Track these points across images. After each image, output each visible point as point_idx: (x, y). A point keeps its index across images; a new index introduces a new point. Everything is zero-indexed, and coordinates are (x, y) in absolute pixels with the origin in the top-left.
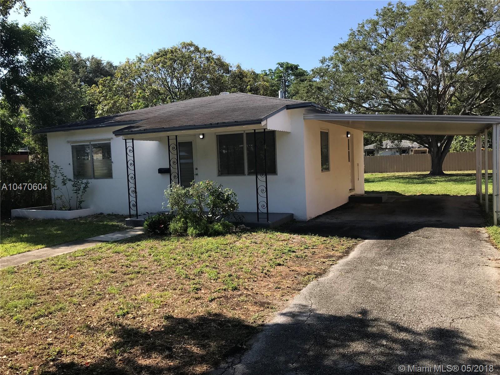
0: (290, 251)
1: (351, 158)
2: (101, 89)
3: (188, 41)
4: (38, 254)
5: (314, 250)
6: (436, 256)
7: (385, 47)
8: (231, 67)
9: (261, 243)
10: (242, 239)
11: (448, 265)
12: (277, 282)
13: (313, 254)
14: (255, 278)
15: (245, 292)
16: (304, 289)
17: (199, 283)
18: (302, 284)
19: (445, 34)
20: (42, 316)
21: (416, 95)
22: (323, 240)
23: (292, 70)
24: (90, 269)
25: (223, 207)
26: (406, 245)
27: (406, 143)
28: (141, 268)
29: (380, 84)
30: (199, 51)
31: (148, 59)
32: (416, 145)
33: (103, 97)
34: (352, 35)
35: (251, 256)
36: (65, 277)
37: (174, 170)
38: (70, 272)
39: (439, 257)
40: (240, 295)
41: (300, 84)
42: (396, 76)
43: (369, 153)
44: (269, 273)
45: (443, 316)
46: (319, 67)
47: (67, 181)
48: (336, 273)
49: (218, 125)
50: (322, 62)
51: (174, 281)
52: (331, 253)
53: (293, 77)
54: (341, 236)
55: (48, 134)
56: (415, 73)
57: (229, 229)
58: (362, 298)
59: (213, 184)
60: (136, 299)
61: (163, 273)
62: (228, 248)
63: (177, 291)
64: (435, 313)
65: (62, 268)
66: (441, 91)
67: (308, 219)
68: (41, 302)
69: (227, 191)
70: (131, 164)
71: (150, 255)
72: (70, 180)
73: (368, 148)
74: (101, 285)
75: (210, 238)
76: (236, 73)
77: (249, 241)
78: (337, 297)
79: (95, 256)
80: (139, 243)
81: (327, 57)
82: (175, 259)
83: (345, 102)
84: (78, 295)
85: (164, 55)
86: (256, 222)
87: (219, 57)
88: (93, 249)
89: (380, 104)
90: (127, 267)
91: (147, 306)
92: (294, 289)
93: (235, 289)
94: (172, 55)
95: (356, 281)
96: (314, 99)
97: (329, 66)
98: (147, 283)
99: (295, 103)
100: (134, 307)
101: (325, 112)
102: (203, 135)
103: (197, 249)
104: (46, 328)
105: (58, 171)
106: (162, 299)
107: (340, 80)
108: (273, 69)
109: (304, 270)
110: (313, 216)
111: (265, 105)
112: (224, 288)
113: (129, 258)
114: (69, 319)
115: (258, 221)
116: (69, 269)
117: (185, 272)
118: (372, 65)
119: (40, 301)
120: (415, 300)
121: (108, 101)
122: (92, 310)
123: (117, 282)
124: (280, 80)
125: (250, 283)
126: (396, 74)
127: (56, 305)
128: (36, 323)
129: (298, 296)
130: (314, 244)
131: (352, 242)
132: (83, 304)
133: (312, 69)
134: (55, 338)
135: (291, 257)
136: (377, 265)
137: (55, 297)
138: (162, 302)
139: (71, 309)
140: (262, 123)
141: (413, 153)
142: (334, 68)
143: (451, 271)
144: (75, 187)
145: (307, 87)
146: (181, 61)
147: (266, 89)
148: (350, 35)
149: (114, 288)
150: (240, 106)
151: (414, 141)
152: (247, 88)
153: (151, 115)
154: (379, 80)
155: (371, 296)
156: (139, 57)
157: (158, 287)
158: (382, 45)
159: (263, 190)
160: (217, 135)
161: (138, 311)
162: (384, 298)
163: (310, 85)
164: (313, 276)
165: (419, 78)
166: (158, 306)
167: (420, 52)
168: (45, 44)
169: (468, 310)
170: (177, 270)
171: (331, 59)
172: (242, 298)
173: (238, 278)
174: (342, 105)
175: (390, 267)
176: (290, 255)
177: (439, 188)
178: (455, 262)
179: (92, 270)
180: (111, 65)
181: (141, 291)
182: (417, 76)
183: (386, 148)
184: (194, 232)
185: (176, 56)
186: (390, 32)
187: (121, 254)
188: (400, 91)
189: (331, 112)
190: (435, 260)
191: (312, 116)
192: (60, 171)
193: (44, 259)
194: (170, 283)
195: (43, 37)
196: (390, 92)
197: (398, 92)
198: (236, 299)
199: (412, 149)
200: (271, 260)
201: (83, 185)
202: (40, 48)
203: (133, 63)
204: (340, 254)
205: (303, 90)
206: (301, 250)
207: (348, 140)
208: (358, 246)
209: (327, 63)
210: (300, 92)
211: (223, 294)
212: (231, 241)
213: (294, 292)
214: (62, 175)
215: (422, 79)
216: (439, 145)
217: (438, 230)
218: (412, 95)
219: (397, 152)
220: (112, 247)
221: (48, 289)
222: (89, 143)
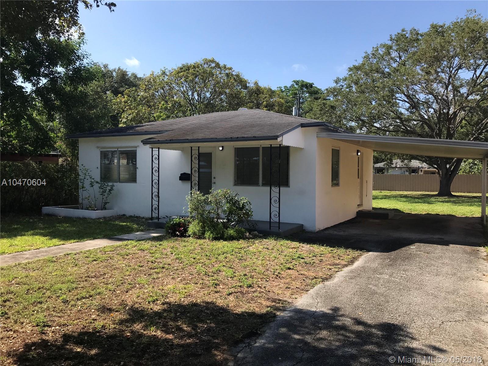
0: (299, 257)
1: (360, 175)
2: (126, 99)
3: (210, 58)
4: (72, 247)
5: (321, 258)
6: (434, 270)
7: (398, 70)
8: (249, 83)
9: (272, 249)
10: (255, 245)
11: (445, 278)
12: (287, 283)
13: (320, 261)
14: (268, 278)
15: (258, 290)
16: (311, 290)
17: (218, 280)
18: (310, 286)
19: (456, 61)
20: (84, 298)
21: (426, 117)
22: (330, 250)
23: (307, 87)
24: (119, 262)
25: (238, 214)
26: (407, 258)
27: (415, 163)
28: (165, 264)
29: (391, 106)
30: (219, 67)
31: (172, 73)
32: (425, 165)
33: (128, 106)
34: (367, 57)
35: (263, 260)
36: (99, 268)
37: (195, 178)
38: (102, 264)
39: (437, 271)
40: (254, 292)
41: (314, 101)
42: (408, 99)
43: (379, 171)
44: (280, 275)
45: (435, 318)
46: (333, 87)
47: (95, 184)
48: (341, 278)
49: (237, 139)
50: (336, 82)
51: (196, 276)
52: (337, 262)
53: (307, 95)
54: (347, 247)
55: (80, 139)
56: (426, 96)
57: (243, 235)
58: (363, 300)
59: (230, 192)
60: (163, 289)
61: (185, 269)
62: (243, 252)
63: (198, 285)
64: (427, 316)
65: (95, 260)
66: (451, 115)
67: (317, 230)
68: (82, 287)
69: (243, 199)
70: (156, 171)
71: (172, 254)
72: (97, 182)
73: (378, 166)
74: (131, 277)
75: (226, 242)
76: (253, 89)
77: (262, 247)
78: (340, 298)
79: (123, 252)
80: (161, 243)
81: (341, 77)
82: (194, 259)
83: (356, 121)
84: (112, 283)
85: (186, 70)
86: (269, 230)
87: (238, 73)
88: (119, 246)
89: (391, 125)
90: (152, 262)
91: (172, 296)
92: (303, 290)
93: (250, 286)
94: (194, 70)
95: (358, 286)
96: (326, 116)
97: (343, 86)
98: (172, 277)
99: (309, 122)
100: (163, 296)
101: (337, 131)
102: (223, 147)
103: (214, 251)
104: (89, 307)
105: (87, 174)
106: (186, 291)
107: (352, 100)
108: (289, 85)
109: (312, 274)
110: (322, 228)
111: (281, 122)
112: (240, 285)
113: (153, 255)
114: (107, 302)
115: (270, 229)
116: (101, 261)
117: (205, 270)
118: (384, 88)
119: (80, 286)
120: (410, 304)
121: (133, 111)
122: (126, 296)
123: (145, 275)
124: (295, 97)
125: (263, 283)
126: (408, 96)
127: (95, 290)
128: (79, 303)
129: (306, 295)
130: (322, 253)
131: (356, 253)
132: (117, 290)
133: (326, 88)
134: (98, 315)
135: (300, 263)
136: (379, 273)
137: (92, 284)
138: (186, 293)
139: (107, 294)
140: (278, 139)
141: (422, 173)
142: (347, 88)
143: (447, 283)
144: (102, 189)
145: (321, 105)
146: (203, 76)
147: (280, 105)
148: (365, 57)
149: (143, 279)
150: (258, 123)
151: (423, 161)
152: (263, 104)
153: (175, 127)
154: (391, 102)
155: (371, 299)
156: (163, 71)
157: (181, 280)
158: (395, 69)
159: (275, 201)
160: (235, 148)
161: (166, 299)
162: (382, 301)
163: (324, 103)
164: (320, 280)
165: (430, 101)
166: (183, 296)
167: (431, 77)
168: (82, 57)
169: (457, 316)
170: (198, 267)
171: (345, 79)
172: (256, 294)
173: (252, 277)
174: (353, 124)
175: (390, 276)
176: (300, 261)
177: (445, 208)
178: (451, 276)
179: (122, 264)
180: (136, 77)
181: (167, 283)
182: (428, 99)
183: (396, 167)
184: (211, 235)
185: (198, 71)
186: (403, 57)
187: (146, 252)
188: (411, 112)
189: (343, 132)
190: (433, 273)
191: (324, 134)
192: (89, 173)
193: (78, 252)
194: (192, 278)
195: (80, 51)
196: (401, 114)
197: (409, 114)
198: (251, 295)
199: (421, 169)
200: (282, 264)
201: (109, 188)
202: (78, 61)
203: (158, 76)
204: (346, 263)
205: (317, 108)
206: (310, 257)
207: (359, 158)
208: (363, 256)
209: (341, 84)
210: (314, 109)
211: (239, 290)
212: (245, 246)
213: (302, 292)
214: (91, 178)
215: (433, 102)
216: (448, 166)
217: (439, 246)
218: (422, 117)
219: (407, 171)
220: (138, 245)
221: (86, 277)
222: (117, 150)
